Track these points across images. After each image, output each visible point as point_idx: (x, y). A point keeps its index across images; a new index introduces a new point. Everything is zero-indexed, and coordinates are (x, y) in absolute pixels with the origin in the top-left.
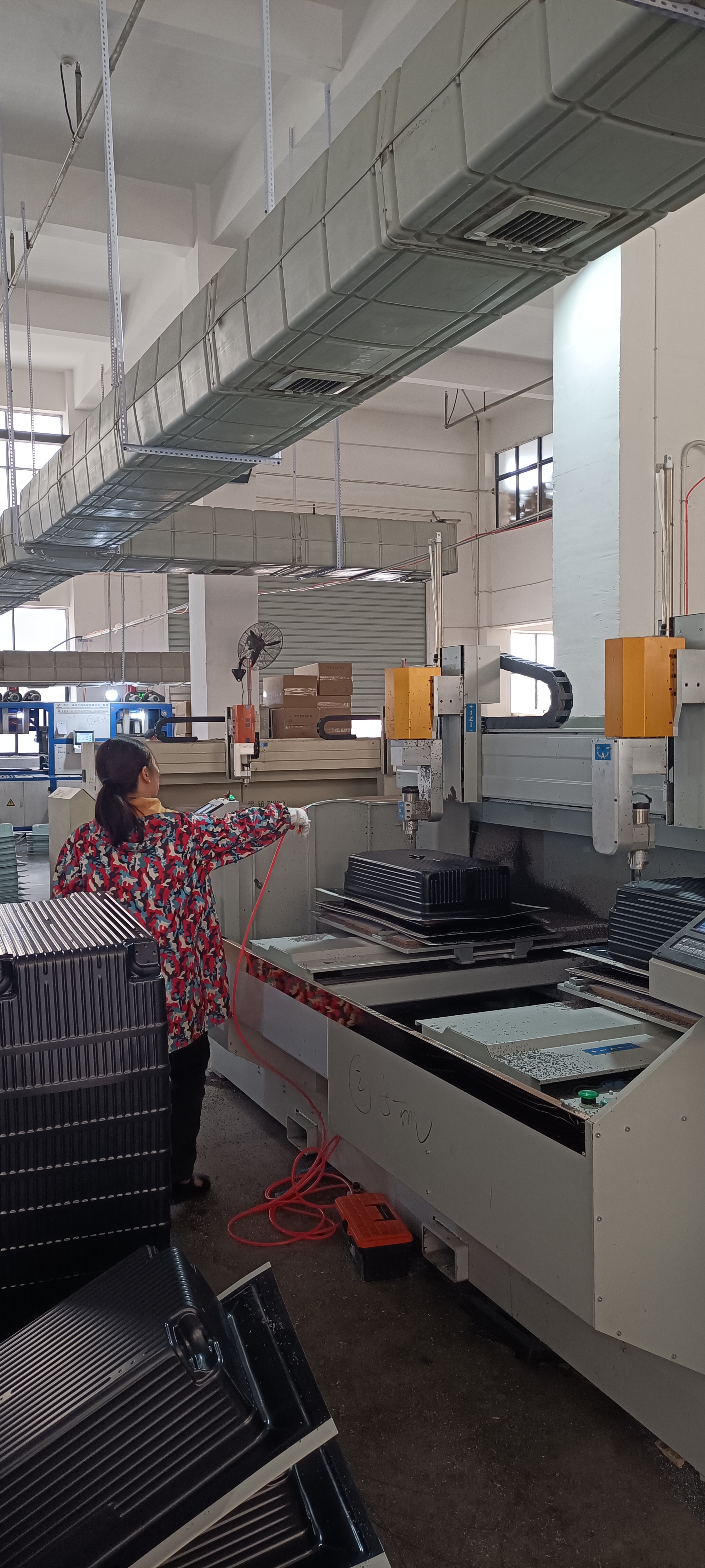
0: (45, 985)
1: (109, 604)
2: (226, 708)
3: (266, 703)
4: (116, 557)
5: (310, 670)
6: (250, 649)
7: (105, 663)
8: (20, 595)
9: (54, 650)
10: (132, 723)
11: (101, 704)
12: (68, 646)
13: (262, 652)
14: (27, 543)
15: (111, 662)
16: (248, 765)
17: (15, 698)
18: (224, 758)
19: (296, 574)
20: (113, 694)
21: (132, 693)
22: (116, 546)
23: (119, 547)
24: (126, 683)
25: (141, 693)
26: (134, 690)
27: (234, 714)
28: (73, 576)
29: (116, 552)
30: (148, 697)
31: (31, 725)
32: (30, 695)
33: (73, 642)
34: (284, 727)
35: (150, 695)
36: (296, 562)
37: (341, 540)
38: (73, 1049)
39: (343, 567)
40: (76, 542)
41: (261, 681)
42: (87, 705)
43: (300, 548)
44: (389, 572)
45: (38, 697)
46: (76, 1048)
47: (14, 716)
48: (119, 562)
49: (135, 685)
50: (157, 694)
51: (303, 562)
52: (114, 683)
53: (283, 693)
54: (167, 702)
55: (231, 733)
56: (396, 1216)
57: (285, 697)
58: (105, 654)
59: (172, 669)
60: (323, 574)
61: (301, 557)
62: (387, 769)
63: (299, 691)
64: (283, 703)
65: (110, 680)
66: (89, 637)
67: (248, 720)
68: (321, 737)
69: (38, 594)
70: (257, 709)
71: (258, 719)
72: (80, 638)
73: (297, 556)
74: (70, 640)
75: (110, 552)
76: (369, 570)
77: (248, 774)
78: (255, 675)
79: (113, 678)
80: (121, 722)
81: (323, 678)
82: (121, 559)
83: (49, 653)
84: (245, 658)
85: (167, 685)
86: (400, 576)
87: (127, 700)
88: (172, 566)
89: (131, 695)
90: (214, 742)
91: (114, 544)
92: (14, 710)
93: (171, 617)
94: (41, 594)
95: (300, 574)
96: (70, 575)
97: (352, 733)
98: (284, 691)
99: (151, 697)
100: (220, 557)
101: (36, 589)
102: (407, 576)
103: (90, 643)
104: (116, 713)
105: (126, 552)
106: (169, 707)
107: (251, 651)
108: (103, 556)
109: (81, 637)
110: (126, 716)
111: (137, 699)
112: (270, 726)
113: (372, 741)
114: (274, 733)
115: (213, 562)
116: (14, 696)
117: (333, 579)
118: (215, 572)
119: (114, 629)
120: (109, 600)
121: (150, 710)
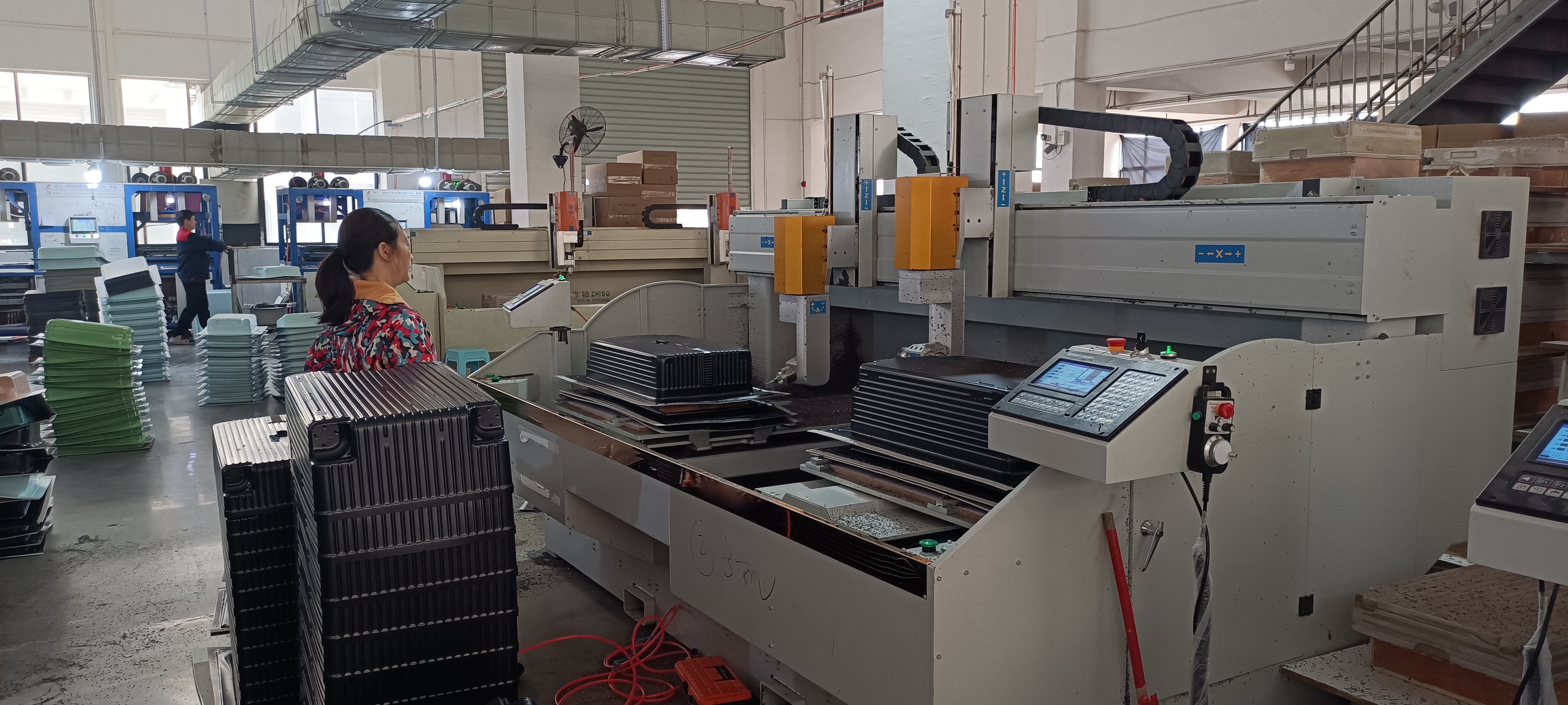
0: (385, 448)
1: (420, 87)
2: (548, 195)
3: (589, 191)
4: (430, 31)
5: (635, 158)
6: (571, 135)
7: (418, 150)
8: (325, 72)
9: (361, 135)
10: (447, 212)
11: (414, 192)
12: (376, 130)
13: (585, 139)
14: (333, 14)
15: (424, 148)
16: (571, 254)
17: (321, 185)
18: (547, 246)
19: (619, 56)
20: (427, 180)
21: (446, 181)
22: (430, 19)
23: (433, 21)
24: (440, 170)
25: (456, 182)
26: (448, 178)
27: (557, 200)
28: (383, 52)
29: (430, 26)
30: (464, 186)
31: (339, 213)
32: (337, 182)
33: (381, 127)
34: (608, 216)
35: (465, 183)
36: (619, 44)
37: (666, 21)
38: (416, 512)
39: (669, 49)
40: (387, 14)
41: (583, 171)
42: (399, 193)
43: (624, 28)
44: (715, 55)
45: (346, 184)
46: (419, 510)
47: (320, 203)
48: (433, 38)
49: (450, 172)
50: (473, 183)
51: (627, 43)
52: (427, 170)
53: (607, 182)
54: (484, 191)
55: (554, 221)
56: (734, 676)
57: (608, 184)
58: (417, 139)
59: (489, 156)
60: (648, 57)
61: (625, 38)
62: (714, 260)
63: (624, 180)
64: (606, 191)
65: (423, 167)
66: (398, 121)
67: (571, 207)
68: (646, 226)
69: (345, 71)
70: (580, 196)
71: (581, 206)
72: (390, 123)
73: (622, 36)
74: (379, 125)
75: (424, 26)
76: (695, 53)
77: (573, 263)
78: (578, 161)
79: (426, 165)
80: (436, 211)
81: (647, 166)
82: (435, 34)
83: (358, 137)
84: (567, 144)
85: (484, 173)
86: (726, 60)
87: (441, 188)
88: (489, 43)
89: (446, 183)
90: (536, 230)
91: (428, 17)
92: (320, 197)
93: (486, 102)
94: (348, 71)
95: (624, 55)
96: (380, 51)
97: (678, 223)
98: (608, 179)
99: (467, 186)
100: (541, 35)
101: (343, 66)
102: (734, 60)
103: (400, 128)
104: (431, 202)
105: (440, 27)
106: (487, 196)
107: (573, 136)
108: (416, 31)
109: (391, 121)
110: (440, 205)
111: (452, 187)
112: (593, 215)
113: (698, 231)
114: (598, 221)
115: (533, 41)
116: (320, 183)
117: (658, 63)
118: (535, 51)
119: (426, 113)
120: (420, 82)
121: (465, 199)
